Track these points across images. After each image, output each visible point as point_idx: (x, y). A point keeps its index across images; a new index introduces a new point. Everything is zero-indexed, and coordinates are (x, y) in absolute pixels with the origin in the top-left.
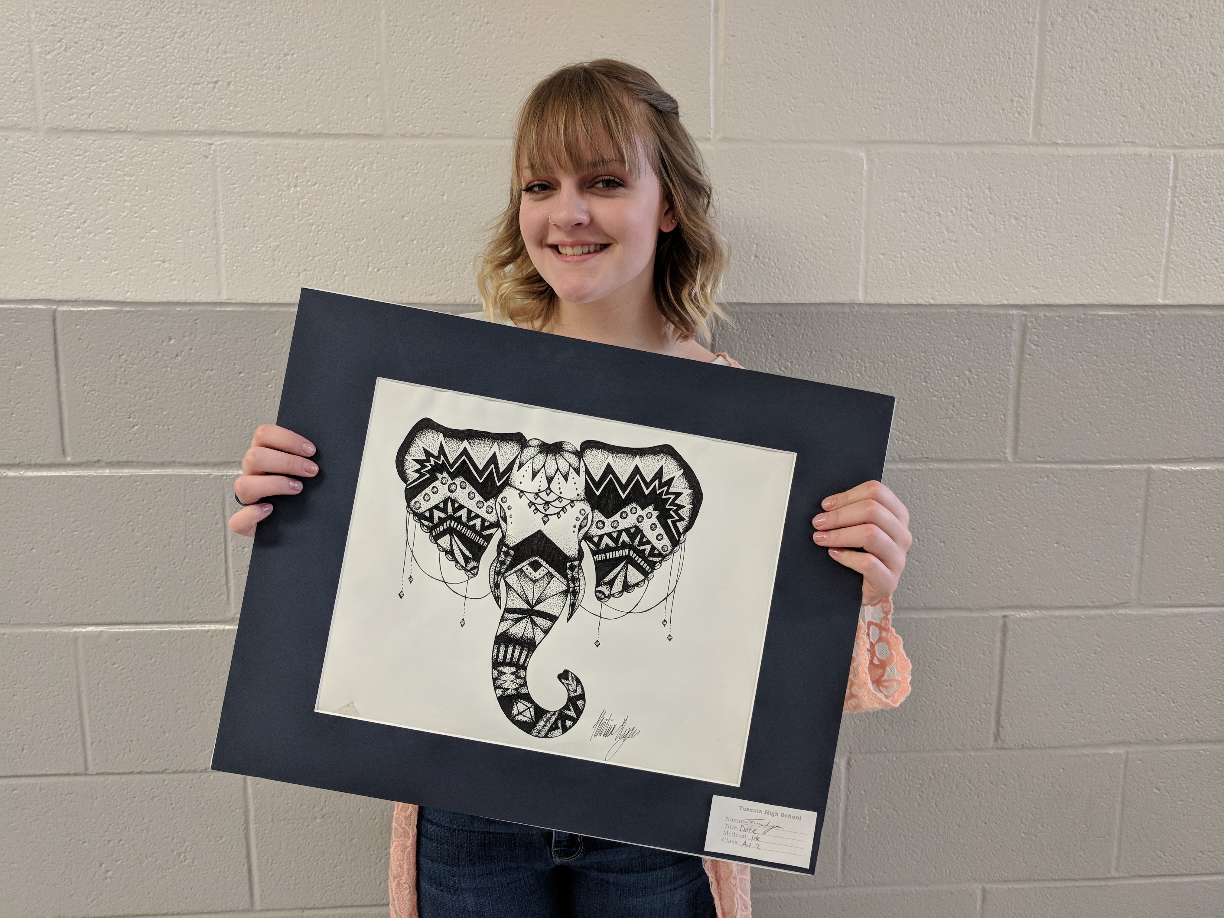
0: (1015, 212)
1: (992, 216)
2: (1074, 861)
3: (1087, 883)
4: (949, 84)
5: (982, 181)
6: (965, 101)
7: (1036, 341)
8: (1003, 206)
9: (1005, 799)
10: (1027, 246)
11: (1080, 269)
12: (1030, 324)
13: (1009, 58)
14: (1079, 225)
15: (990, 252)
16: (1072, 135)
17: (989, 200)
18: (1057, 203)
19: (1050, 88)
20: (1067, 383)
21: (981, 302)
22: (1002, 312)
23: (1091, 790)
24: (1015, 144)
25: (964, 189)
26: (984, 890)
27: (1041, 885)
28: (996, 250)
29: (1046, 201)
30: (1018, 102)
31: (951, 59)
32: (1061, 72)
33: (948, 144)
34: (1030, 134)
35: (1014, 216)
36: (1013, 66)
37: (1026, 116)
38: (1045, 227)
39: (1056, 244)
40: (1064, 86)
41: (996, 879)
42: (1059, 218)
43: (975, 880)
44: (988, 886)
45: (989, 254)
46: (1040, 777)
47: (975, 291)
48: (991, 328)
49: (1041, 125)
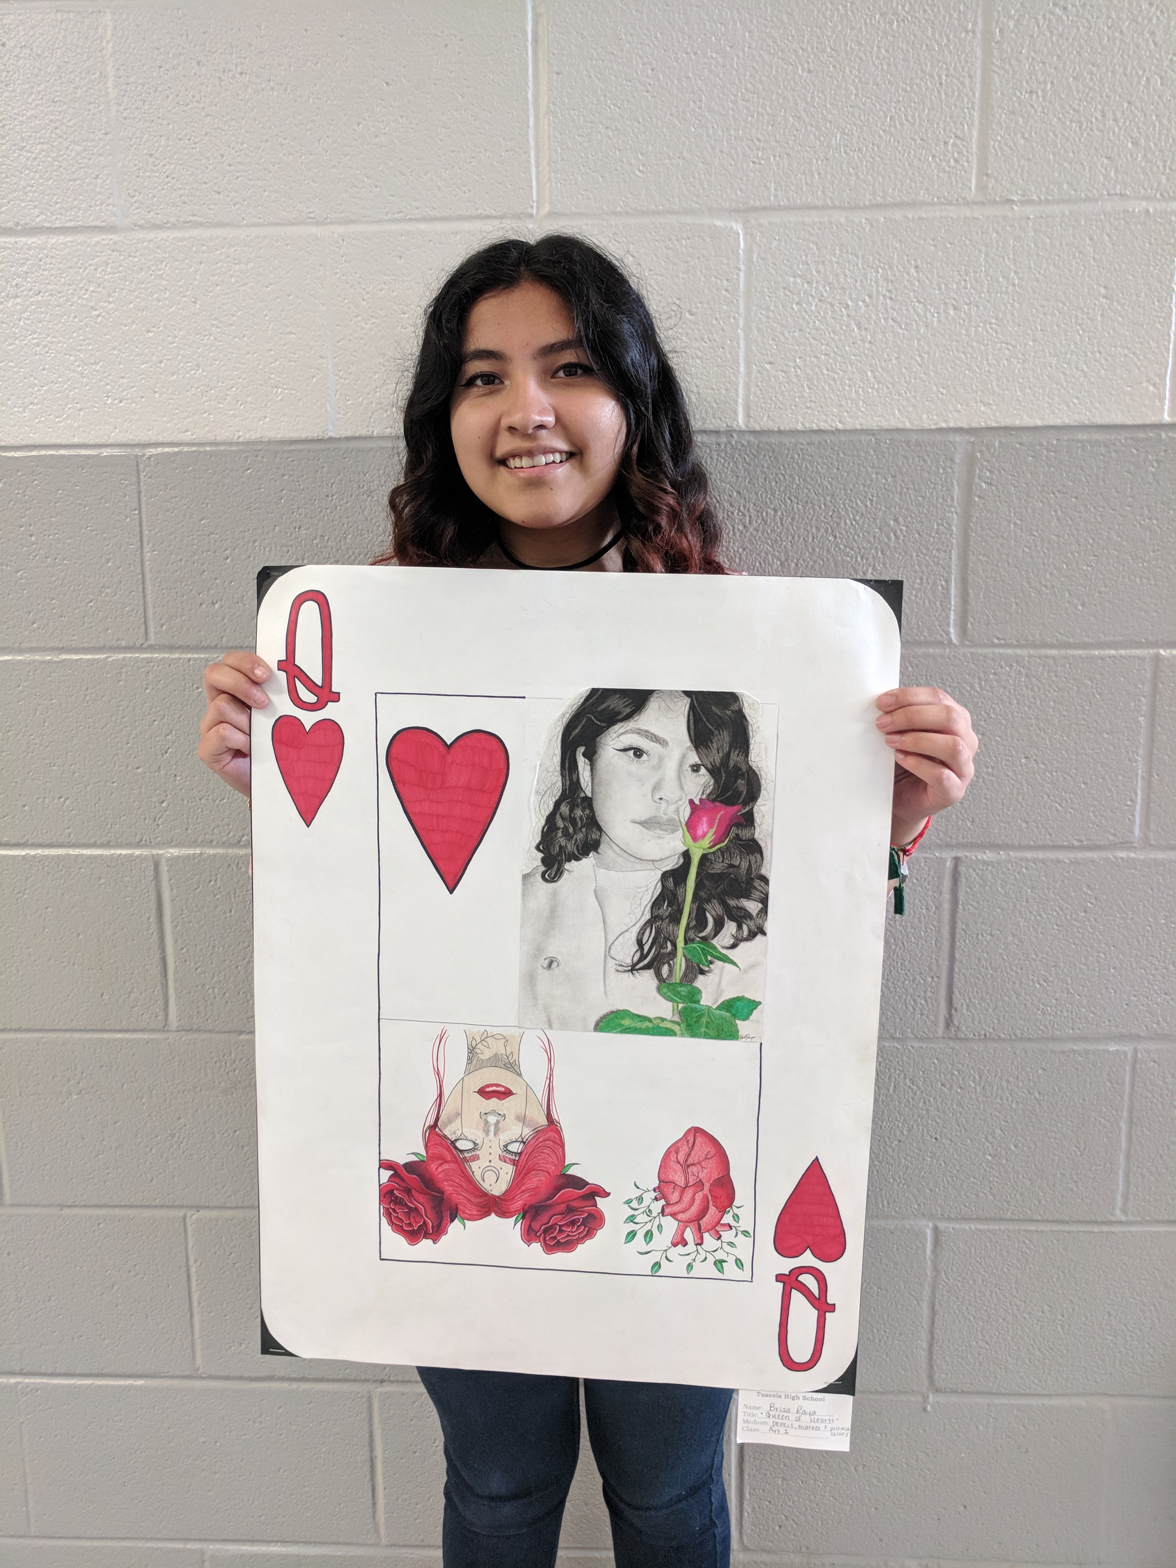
0: (954, 299)
1: (921, 306)
2: (1062, 1196)
3: (1082, 1228)
4: (855, 125)
5: (905, 258)
6: (878, 148)
7: (988, 478)
8: (937, 292)
9: (963, 1108)
10: (972, 346)
11: (1049, 376)
12: (978, 455)
13: (941, 84)
14: (1045, 314)
15: (920, 355)
16: (1033, 189)
17: (917, 283)
18: (1014, 285)
19: (1000, 123)
20: (1033, 535)
21: (908, 425)
22: (939, 437)
23: (1084, 1100)
24: (950, 203)
25: (880, 271)
26: (936, 1229)
27: (1017, 1227)
28: (928, 353)
29: (998, 282)
30: (954, 144)
31: (857, 90)
32: (1015, 99)
33: (857, 208)
34: (973, 188)
35: (953, 305)
36: (946, 94)
37: (966, 164)
38: (997, 318)
39: (1013, 342)
40: (1021, 120)
41: (953, 1216)
42: (1016, 305)
43: (923, 1214)
44: (942, 1225)
45: (918, 358)
46: (1011, 1079)
47: (899, 410)
48: (924, 460)
49: (987, 175)
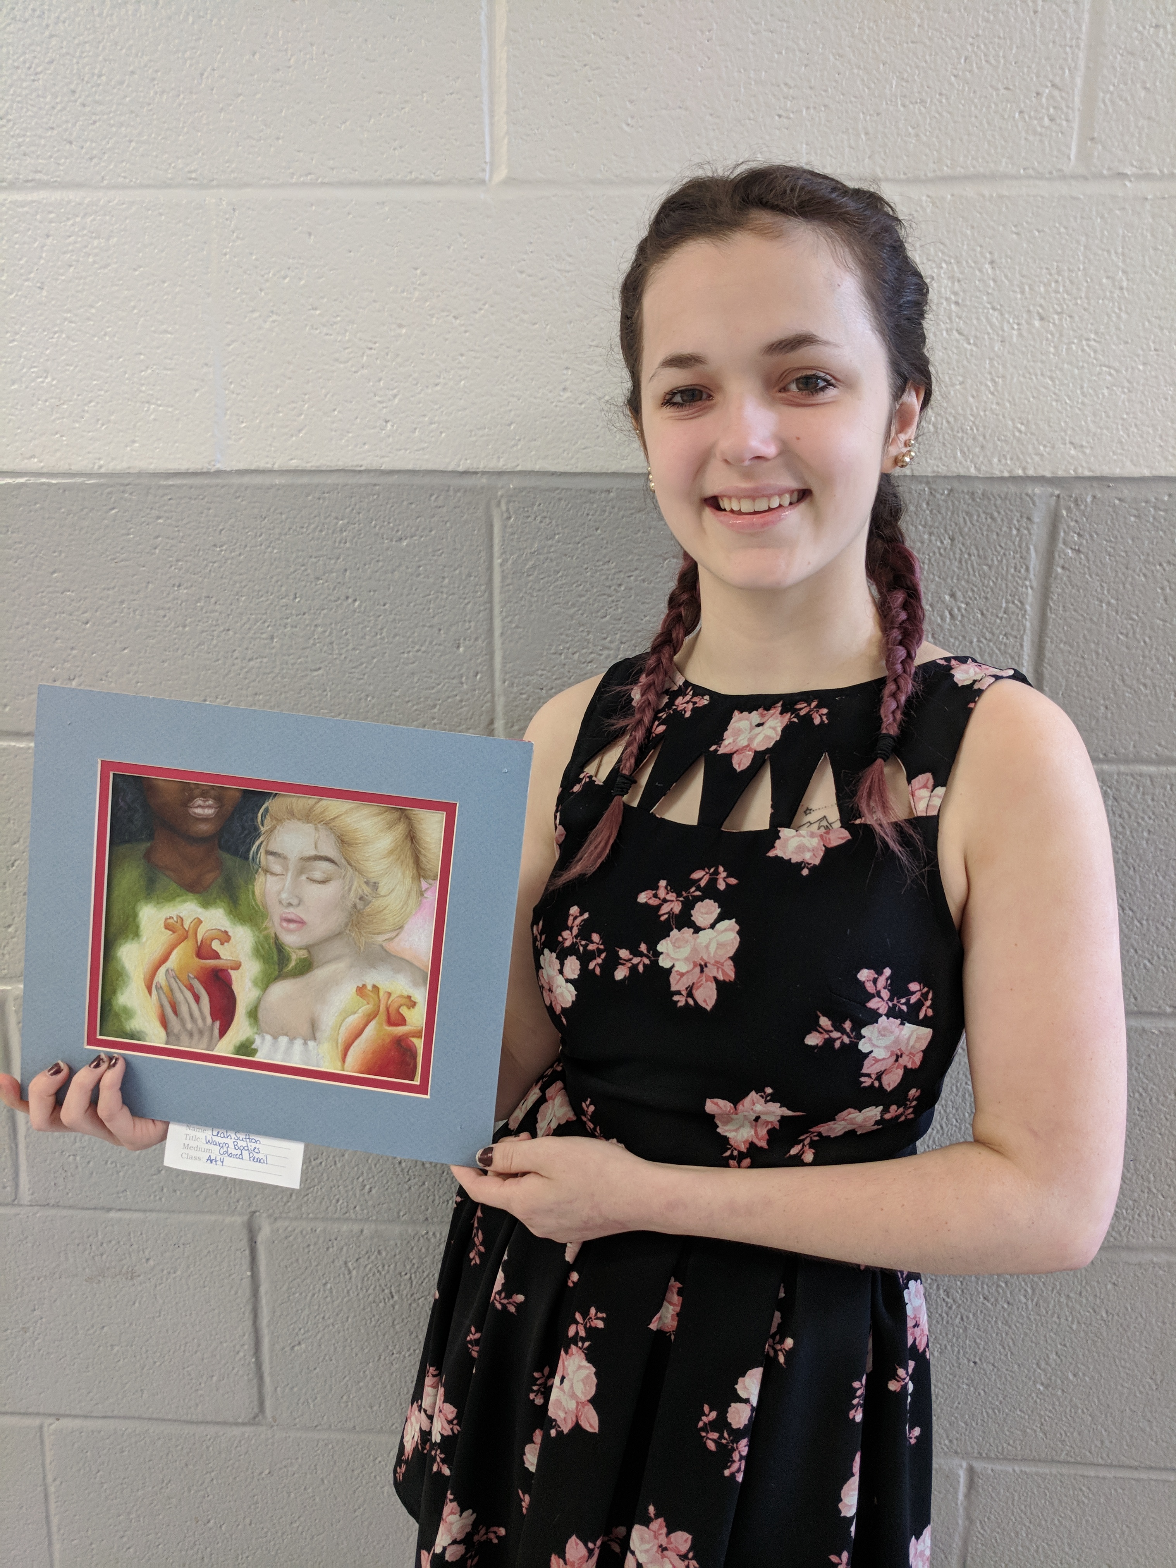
0: (1041, 306)
1: (996, 314)
2: (1131, 1436)
3: (1154, 1475)
4: (917, 67)
5: (978, 249)
6: (947, 99)
7: (1075, 543)
8: (1019, 296)
9: (1010, 1327)
10: (1061, 370)
11: (1163, 412)
12: (1064, 513)
13: (1035, 12)
14: (1161, 329)
15: (993, 380)
16: (1154, 159)
17: (992, 283)
18: (1121, 288)
19: (1114, 68)
20: (1133, 619)
21: (973, 471)
22: (1013, 489)
23: (1164, 1323)
24: (1040, 177)
25: (944, 265)
26: (971, 1470)
27: (1072, 1472)
28: (1003, 377)
29: (1101, 284)
30: (1051, 96)
31: (922, 19)
32: (1135, 34)
33: (916, 180)
34: (1072, 157)
35: (1039, 313)
36: (1042, 26)
37: (1064, 123)
38: (1096, 333)
39: (1117, 365)
40: (1142, 63)
41: (993, 1456)
42: (1124, 316)
43: (956, 1452)
44: (978, 1466)
45: (989, 383)
46: (1072, 1295)
47: (962, 452)
48: (993, 518)
49: (1092, 139)
